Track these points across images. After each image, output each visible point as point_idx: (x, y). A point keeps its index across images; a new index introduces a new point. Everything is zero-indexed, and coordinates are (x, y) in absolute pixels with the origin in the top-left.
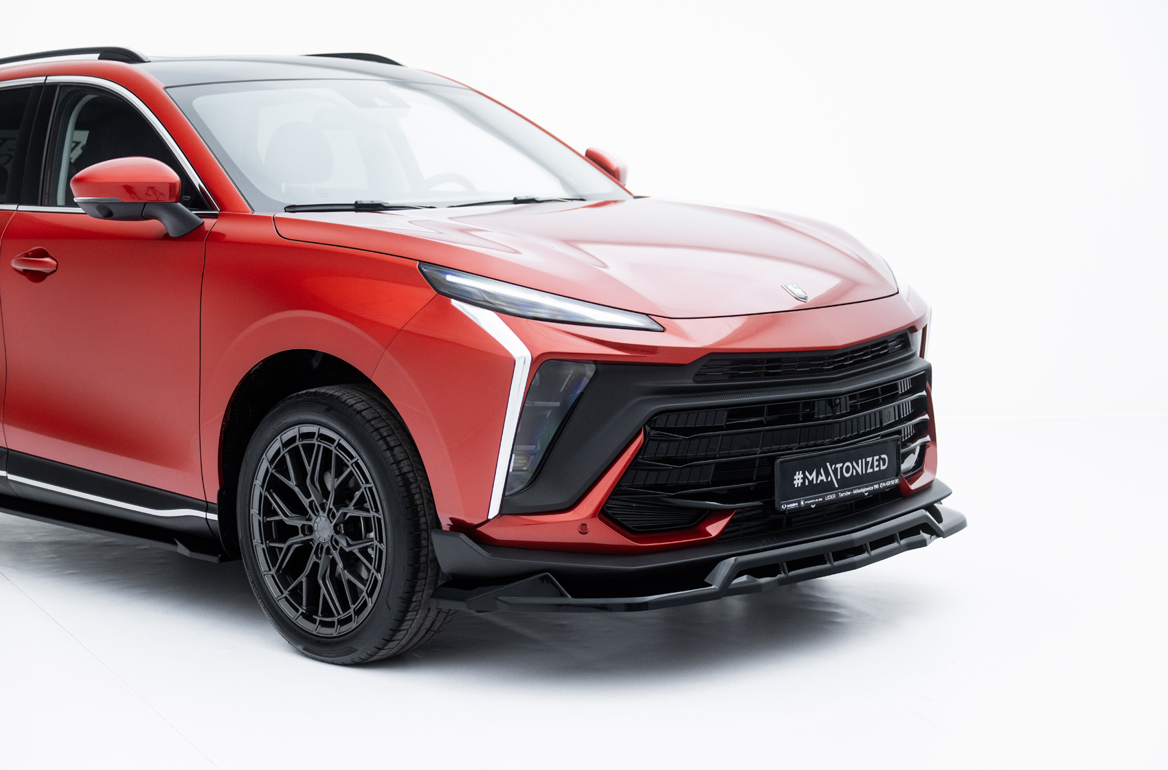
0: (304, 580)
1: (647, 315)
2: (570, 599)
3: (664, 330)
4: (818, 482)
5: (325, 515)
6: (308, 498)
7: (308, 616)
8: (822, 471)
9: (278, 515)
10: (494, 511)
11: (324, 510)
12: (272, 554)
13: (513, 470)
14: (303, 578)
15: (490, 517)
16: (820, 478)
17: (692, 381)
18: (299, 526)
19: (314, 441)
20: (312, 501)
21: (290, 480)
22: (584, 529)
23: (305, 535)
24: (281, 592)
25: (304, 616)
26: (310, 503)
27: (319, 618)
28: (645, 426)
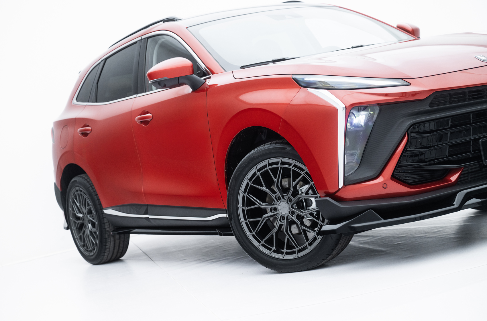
1: (401, 79)
2: (383, 221)
3: (410, 84)
5: (285, 201)
6: (274, 194)
7: (278, 252)
9: (256, 204)
10: (341, 184)
11: (284, 199)
12: (253, 225)
13: (347, 163)
14: (273, 233)
15: (340, 187)
17: (428, 107)
18: (268, 209)
19: (279, 166)
20: (278, 195)
21: (262, 186)
22: (385, 186)
23: (273, 213)
24: (259, 242)
25: (274, 251)
26: (276, 196)
27: (285, 251)
28: (407, 132)
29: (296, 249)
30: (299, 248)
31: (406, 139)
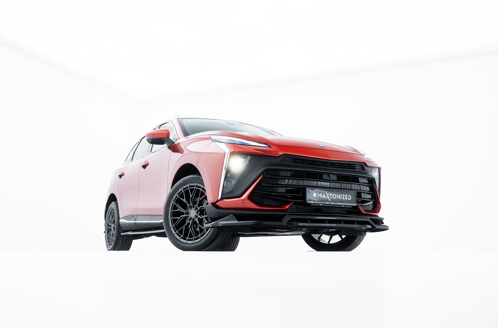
0: (184, 228)
2: (237, 222)
3: (271, 147)
4: (323, 197)
5: (194, 209)
6: (189, 204)
7: (184, 238)
8: (324, 194)
9: (178, 209)
11: (194, 208)
12: (174, 221)
14: (184, 227)
15: (218, 199)
16: (323, 196)
18: (185, 212)
19: (195, 188)
20: (191, 205)
21: (184, 199)
22: (243, 202)
23: (186, 215)
24: (175, 231)
25: (182, 238)
26: (190, 205)
27: (187, 238)
28: (263, 173)
29: (194, 238)
30: (196, 237)
31: (262, 176)
